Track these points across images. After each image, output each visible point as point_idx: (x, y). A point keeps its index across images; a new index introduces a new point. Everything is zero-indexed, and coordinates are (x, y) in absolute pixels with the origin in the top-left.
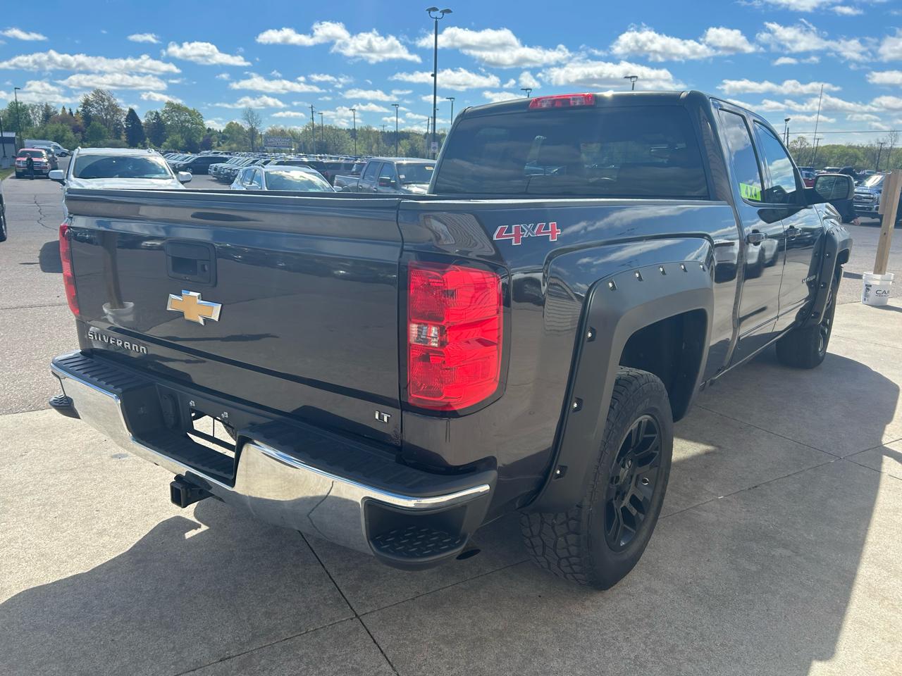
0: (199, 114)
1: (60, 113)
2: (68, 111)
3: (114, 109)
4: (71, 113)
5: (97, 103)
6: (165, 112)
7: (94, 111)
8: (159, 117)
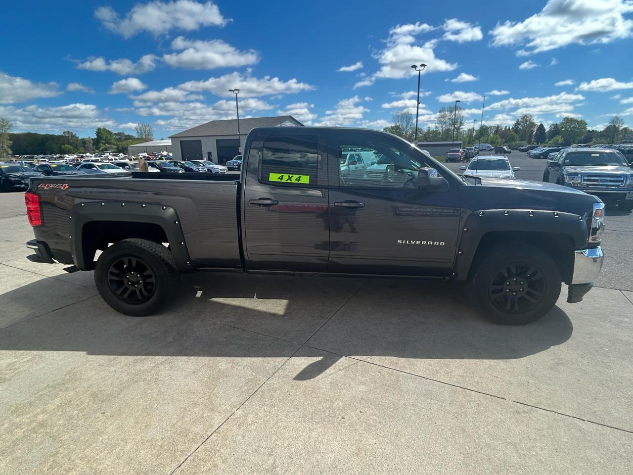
0: (585, 123)
1: (503, 129)
2: (508, 128)
3: (532, 125)
4: (509, 129)
5: (523, 122)
6: (562, 123)
7: (520, 127)
8: (557, 127)
